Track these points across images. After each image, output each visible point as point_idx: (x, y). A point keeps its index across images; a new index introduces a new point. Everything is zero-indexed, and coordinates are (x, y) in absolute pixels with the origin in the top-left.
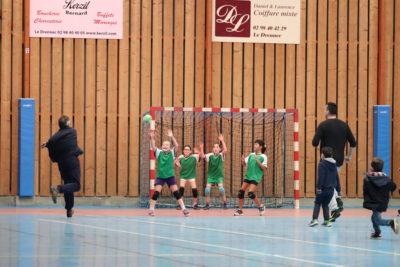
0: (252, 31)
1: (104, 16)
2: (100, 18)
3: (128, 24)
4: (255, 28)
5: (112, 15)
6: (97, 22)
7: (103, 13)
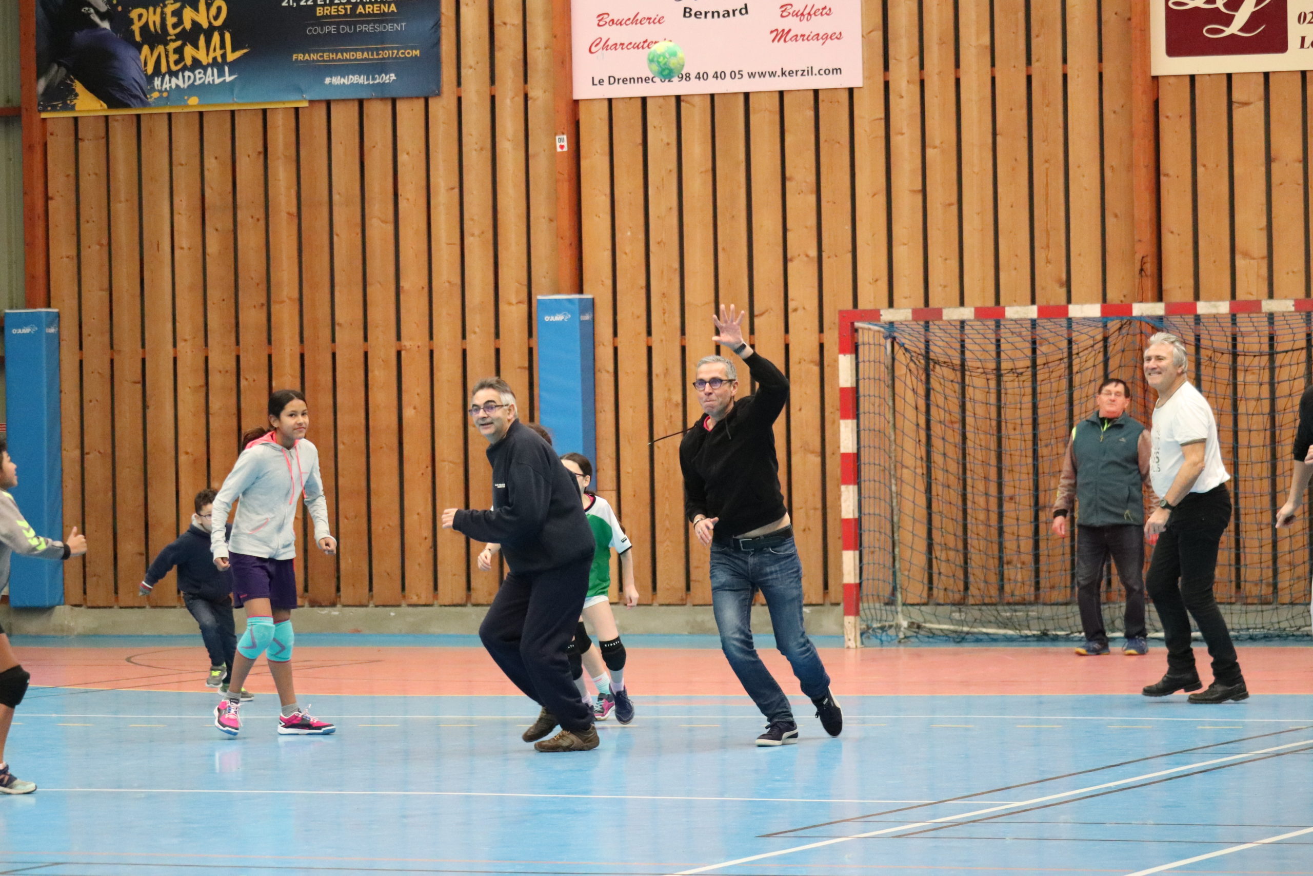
0: (1295, 30)
1: (800, 15)
2: (791, 23)
3: (878, 35)
4: (1302, 18)
5: (825, 11)
6: (781, 35)
7: (798, 6)
